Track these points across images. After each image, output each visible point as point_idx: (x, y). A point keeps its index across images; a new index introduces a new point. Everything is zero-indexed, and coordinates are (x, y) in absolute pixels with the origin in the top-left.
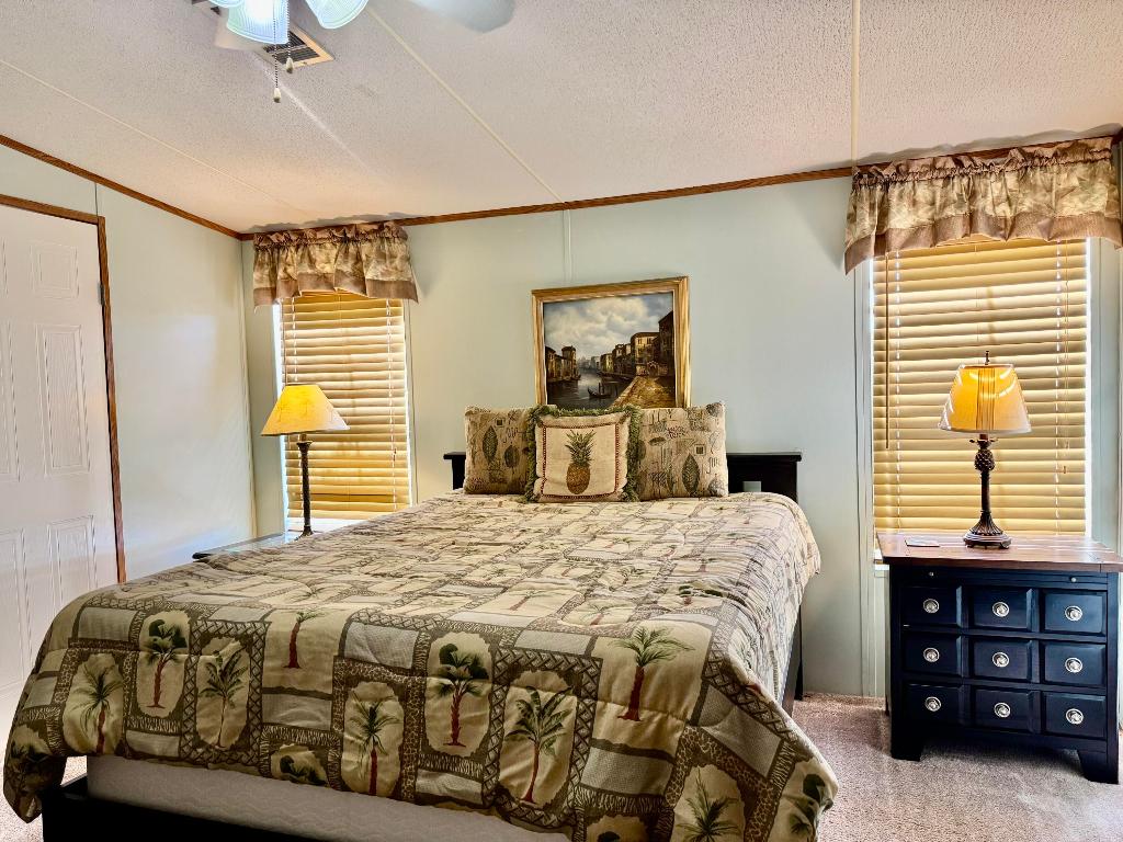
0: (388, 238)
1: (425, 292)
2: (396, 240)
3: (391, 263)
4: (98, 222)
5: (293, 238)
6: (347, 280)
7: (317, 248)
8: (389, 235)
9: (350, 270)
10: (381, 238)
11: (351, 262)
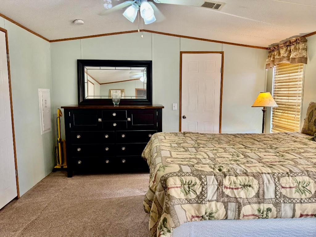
0: (298, 43)
1: (310, 60)
2: (301, 43)
3: (298, 51)
4: (222, 53)
5: (276, 47)
6: (285, 59)
7: (281, 50)
8: (298, 42)
9: (286, 56)
10: (297, 43)
11: (287, 53)
